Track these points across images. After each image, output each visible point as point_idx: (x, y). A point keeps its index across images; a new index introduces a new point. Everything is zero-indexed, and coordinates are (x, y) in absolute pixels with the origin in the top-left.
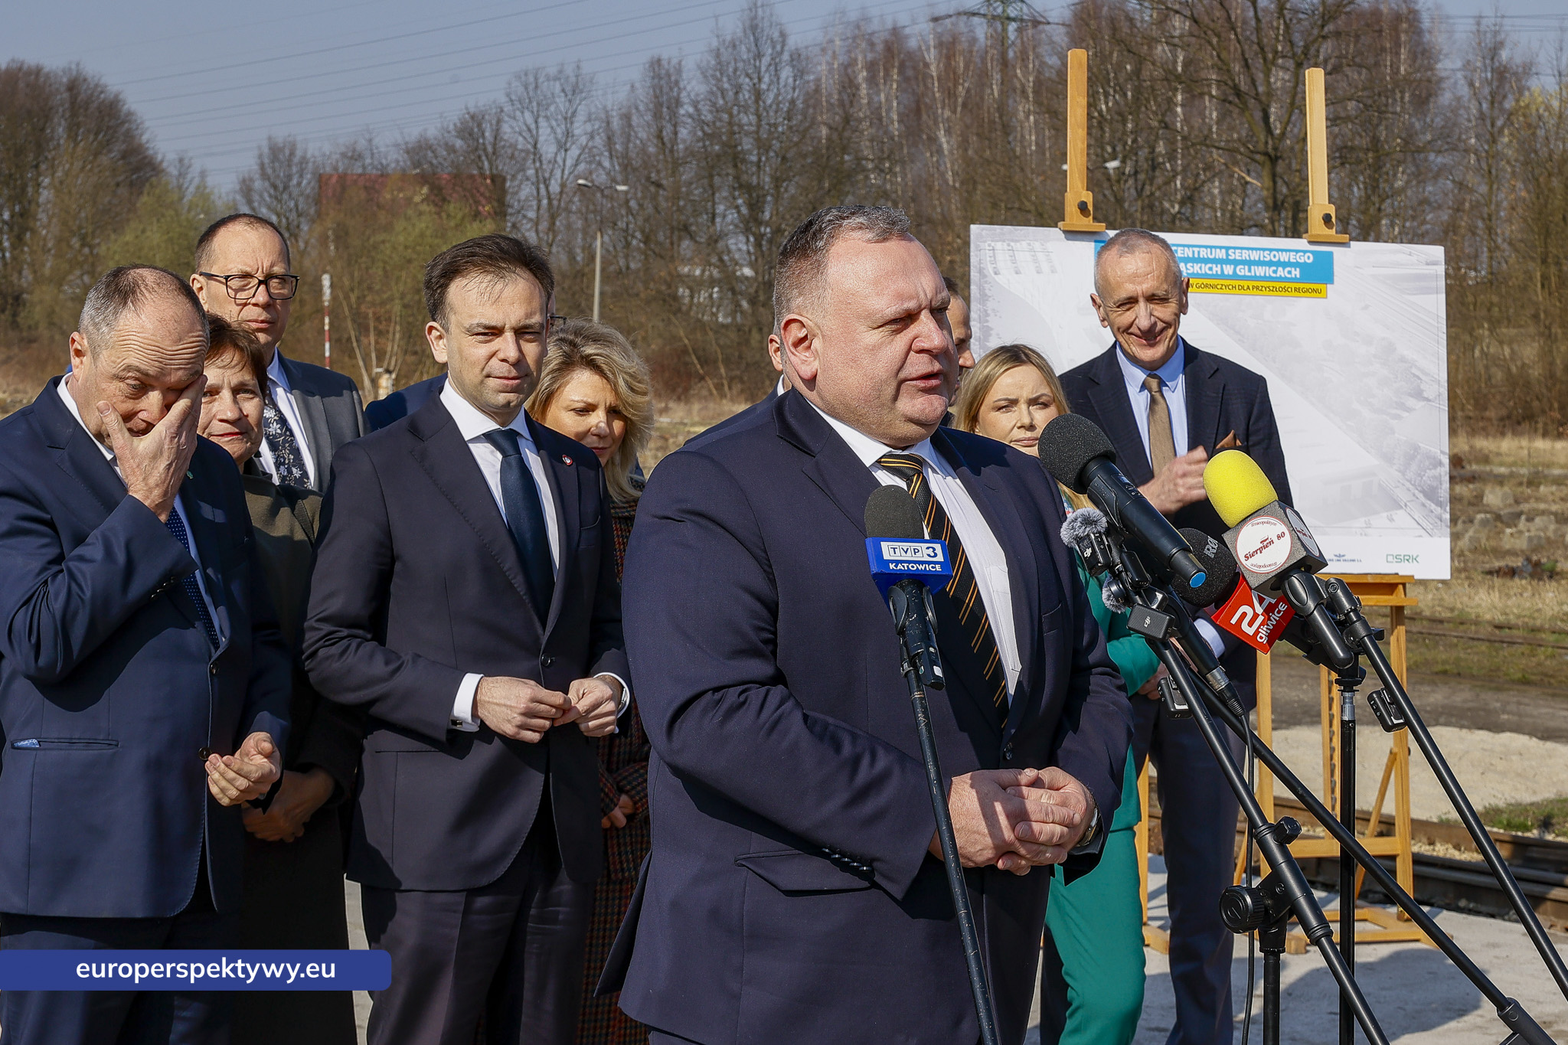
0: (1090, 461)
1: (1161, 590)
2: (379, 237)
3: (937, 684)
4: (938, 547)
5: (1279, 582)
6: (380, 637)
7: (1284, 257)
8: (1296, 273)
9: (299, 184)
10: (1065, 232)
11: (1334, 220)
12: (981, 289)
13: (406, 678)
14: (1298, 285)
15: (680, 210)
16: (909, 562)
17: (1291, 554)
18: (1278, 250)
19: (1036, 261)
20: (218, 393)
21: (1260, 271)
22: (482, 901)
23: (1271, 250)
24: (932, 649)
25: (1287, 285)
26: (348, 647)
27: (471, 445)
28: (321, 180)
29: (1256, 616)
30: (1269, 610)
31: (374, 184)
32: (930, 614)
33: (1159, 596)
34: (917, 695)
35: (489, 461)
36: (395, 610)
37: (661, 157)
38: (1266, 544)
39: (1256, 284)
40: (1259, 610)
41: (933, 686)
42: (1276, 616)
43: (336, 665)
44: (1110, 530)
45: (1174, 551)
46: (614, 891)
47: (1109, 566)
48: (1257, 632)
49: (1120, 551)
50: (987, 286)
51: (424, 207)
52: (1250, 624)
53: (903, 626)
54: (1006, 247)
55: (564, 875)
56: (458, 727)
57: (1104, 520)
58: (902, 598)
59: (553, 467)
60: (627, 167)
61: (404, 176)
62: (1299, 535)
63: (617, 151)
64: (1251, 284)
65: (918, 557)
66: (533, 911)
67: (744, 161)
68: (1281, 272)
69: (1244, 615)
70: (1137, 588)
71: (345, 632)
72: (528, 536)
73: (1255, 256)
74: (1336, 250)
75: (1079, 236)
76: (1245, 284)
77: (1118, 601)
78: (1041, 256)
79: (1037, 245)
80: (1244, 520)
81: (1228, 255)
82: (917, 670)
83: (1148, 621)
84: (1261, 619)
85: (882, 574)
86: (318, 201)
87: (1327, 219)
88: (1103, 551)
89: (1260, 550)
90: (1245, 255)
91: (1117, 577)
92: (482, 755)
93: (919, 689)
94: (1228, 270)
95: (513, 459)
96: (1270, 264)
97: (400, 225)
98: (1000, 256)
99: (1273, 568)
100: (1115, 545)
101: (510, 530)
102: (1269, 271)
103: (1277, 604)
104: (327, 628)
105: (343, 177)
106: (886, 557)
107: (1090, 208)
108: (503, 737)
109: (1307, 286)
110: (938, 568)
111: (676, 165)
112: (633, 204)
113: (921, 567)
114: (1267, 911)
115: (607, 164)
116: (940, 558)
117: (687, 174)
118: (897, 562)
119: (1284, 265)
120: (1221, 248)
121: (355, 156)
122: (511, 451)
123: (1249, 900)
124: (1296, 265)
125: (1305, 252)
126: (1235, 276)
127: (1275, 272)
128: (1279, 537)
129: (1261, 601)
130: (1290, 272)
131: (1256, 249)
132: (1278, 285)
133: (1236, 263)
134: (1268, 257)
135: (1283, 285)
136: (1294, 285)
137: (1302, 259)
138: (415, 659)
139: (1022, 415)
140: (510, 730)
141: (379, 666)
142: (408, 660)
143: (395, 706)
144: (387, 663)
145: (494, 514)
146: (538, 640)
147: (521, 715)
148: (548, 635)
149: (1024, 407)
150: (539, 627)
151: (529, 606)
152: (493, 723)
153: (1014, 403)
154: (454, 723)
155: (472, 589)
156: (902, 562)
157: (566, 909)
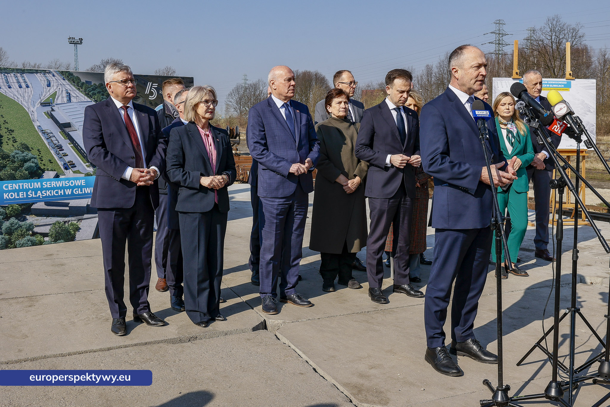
0: (522, 91)
1: (537, 119)
2: (373, 102)
3: (487, 139)
4: (488, 112)
5: (564, 117)
6: (372, 148)
7: (560, 83)
8: (563, 86)
9: (358, 92)
10: (513, 78)
11: (571, 74)
12: (495, 91)
13: (376, 155)
14: (563, 89)
16: (482, 115)
17: (567, 111)
18: (559, 81)
19: (506, 85)
20: (341, 103)
21: (555, 86)
22: (391, 201)
23: (557, 81)
24: (486, 132)
25: (561, 88)
26: (365, 149)
27: (391, 111)
28: (362, 91)
29: (558, 128)
30: (561, 126)
31: (372, 92)
32: (486, 125)
33: (537, 120)
34: (483, 142)
35: (394, 114)
36: (375, 143)
37: (428, 84)
38: (561, 109)
39: (554, 88)
40: (559, 126)
41: (486, 139)
42: (562, 128)
43: (363, 153)
44: (526, 106)
45: (540, 109)
46: (416, 201)
47: (526, 114)
48: (558, 131)
49: (528, 111)
50: (496, 90)
51: (382, 96)
52: (556, 129)
53: (480, 128)
54: (500, 82)
55: (407, 196)
56: (387, 166)
57: (525, 104)
58: (480, 122)
59: (407, 116)
60: (422, 86)
61: (378, 90)
62: (568, 107)
63: (419, 83)
64: (553, 88)
65: (483, 114)
66: (402, 203)
67: (445, 84)
68: (559, 86)
69: (555, 127)
70: (532, 118)
71: (365, 147)
72: (401, 129)
73: (554, 83)
74: (572, 81)
75: (516, 79)
76: (552, 88)
77: (527, 121)
78: (508, 84)
79: (507, 81)
80: (556, 104)
81: (548, 82)
82: (483, 136)
83: (534, 124)
84: (559, 128)
85: (476, 117)
86: (362, 95)
87: (570, 74)
88: (524, 110)
89: (560, 110)
90: (552, 82)
91: (527, 116)
92: (392, 171)
93: (483, 141)
94: (548, 86)
95: (399, 113)
96: (557, 84)
97: (377, 99)
98: (499, 84)
100: (527, 109)
101: (398, 128)
102: (557, 86)
103: (563, 125)
104: (361, 146)
105: (366, 91)
106: (477, 114)
107: (518, 73)
108: (396, 167)
109: (565, 89)
110: (488, 116)
111: (431, 85)
112: (423, 94)
113: (484, 116)
114: (560, 185)
115: (418, 86)
116: (488, 114)
117: (434, 87)
118: (479, 115)
119: (560, 84)
120: (546, 81)
121: (369, 86)
122: (399, 112)
123: (556, 182)
124: (563, 84)
125: (565, 81)
126: (549, 87)
127: (558, 86)
128: (564, 107)
129: (559, 124)
130: (561, 86)
131: (554, 81)
132: (559, 89)
133: (550, 84)
134: (557, 83)
135: (560, 89)
136: (562, 89)
137: (564, 83)
138: (378, 152)
139: (507, 106)
140: (397, 166)
141: (371, 153)
142: (377, 152)
143: (374, 161)
144: (373, 153)
145: (395, 124)
146: (402, 150)
147: (399, 163)
148: (404, 148)
149: (507, 105)
150: (402, 147)
151: (401, 143)
152: (394, 164)
153: (505, 104)
154: (386, 164)
155: (390, 139)
156: (480, 115)
157: (409, 203)
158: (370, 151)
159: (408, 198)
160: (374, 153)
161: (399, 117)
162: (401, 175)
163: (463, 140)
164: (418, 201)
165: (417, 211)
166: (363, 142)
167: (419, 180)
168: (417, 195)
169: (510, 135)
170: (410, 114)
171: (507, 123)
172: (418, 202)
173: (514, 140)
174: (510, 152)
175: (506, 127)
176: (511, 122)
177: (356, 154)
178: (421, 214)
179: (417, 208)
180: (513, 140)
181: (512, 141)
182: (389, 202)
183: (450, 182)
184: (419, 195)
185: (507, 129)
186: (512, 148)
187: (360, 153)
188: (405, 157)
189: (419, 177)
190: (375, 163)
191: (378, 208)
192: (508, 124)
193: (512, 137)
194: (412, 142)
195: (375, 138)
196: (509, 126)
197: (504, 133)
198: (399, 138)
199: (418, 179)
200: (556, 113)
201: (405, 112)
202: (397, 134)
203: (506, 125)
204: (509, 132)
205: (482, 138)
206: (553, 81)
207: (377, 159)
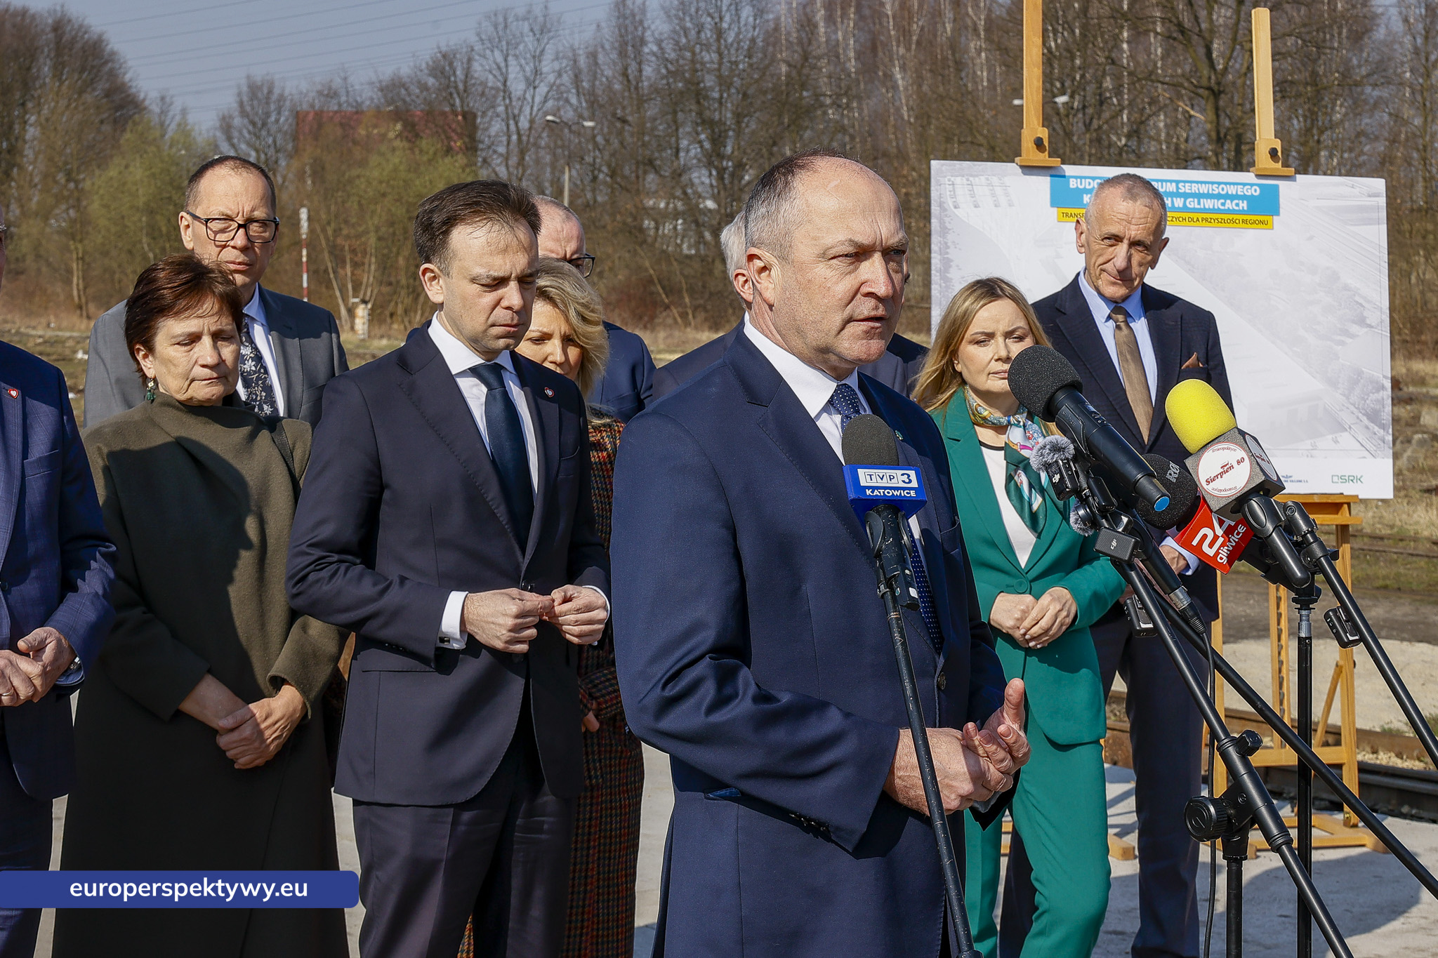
0: (1057, 390)
1: (1127, 513)
2: (355, 172)
4: (912, 473)
5: (1239, 504)
6: (369, 563)
7: (1232, 190)
8: (1244, 205)
9: (277, 121)
10: (1022, 167)
11: (1280, 154)
12: (942, 222)
13: (394, 597)
14: (1245, 217)
15: (644, 145)
16: (885, 488)
17: (1252, 477)
18: (1226, 184)
19: (994, 195)
20: (198, 339)
21: (1209, 204)
22: (466, 816)
23: (1219, 183)
24: (907, 572)
25: (1235, 217)
26: (336, 571)
27: (458, 378)
28: (298, 116)
29: (1216, 538)
30: (1229, 532)
31: (349, 120)
32: (905, 538)
33: (1125, 520)
34: (893, 615)
35: (475, 394)
36: (386, 537)
37: (626, 94)
38: (1227, 469)
39: (1205, 216)
40: (1219, 532)
42: (1235, 538)
43: (326, 588)
44: (1077, 457)
45: (1139, 476)
47: (1077, 491)
48: (1217, 553)
49: (1087, 477)
50: (947, 220)
51: (397, 143)
53: (880, 549)
54: (965, 181)
56: (446, 645)
57: (1072, 447)
58: (877, 523)
59: (535, 400)
60: (593, 103)
61: (378, 113)
62: (1258, 460)
63: (583, 88)
64: (1200, 216)
65: (893, 484)
66: (519, 822)
67: (706, 97)
68: (1229, 205)
69: (1205, 536)
70: (1104, 512)
71: (336, 557)
72: (510, 466)
73: (1204, 189)
74: (1282, 184)
75: (1035, 171)
76: (1195, 216)
77: (1085, 525)
78: (999, 191)
79: (995, 180)
80: (1205, 447)
81: (1178, 188)
82: (893, 591)
83: (1114, 543)
84: (1221, 540)
85: (859, 500)
86: (295, 138)
87: (1273, 153)
88: (1071, 477)
89: (1221, 474)
90: (1195, 188)
91: (1083, 502)
94: (1179, 202)
95: (498, 392)
96: (1219, 196)
97: (374, 159)
98: (959, 191)
99: (1233, 492)
100: (1083, 471)
101: (493, 460)
102: (1217, 204)
103: (1236, 527)
104: (318, 553)
105: (319, 114)
106: (863, 483)
107: (1046, 143)
108: (492, 650)
109: (1254, 218)
110: (913, 493)
111: (641, 101)
112: (599, 139)
113: (896, 493)
114: (1229, 820)
115: (574, 100)
116: (915, 484)
117: (652, 110)
118: (873, 488)
119: (1233, 197)
120: (1171, 181)
121: (331, 94)
122: (495, 383)
123: (1212, 809)
124: (1243, 197)
125: (1252, 185)
126: (1185, 209)
127: (1223, 204)
128: (1238, 462)
129: (1221, 523)
130: (1237, 205)
131: (1205, 183)
132: (1226, 217)
133: (1186, 196)
134: (1216, 190)
135: (1231, 217)
136: (1241, 217)
137: (1249, 192)
138: (403, 580)
139: (999, 347)
140: (499, 645)
141: (367, 588)
142: (396, 580)
143: (386, 625)
144: (375, 584)
145: (479, 445)
146: (518, 567)
147: (510, 631)
148: (527, 561)
149: (1000, 339)
150: (519, 553)
151: (511, 535)
152: (482, 637)
153: (991, 336)
154: (442, 640)
155: (456, 520)
156: (878, 488)
157: (551, 819)
158: (361, 576)
159: (548, 799)
160: (380, 587)
161: (499, 407)
162: (516, 686)
163: (808, 588)
164: (592, 797)
165: (588, 848)
166: (326, 532)
167: (596, 698)
168: (589, 770)
169: (1022, 479)
170: (549, 393)
171: (1004, 420)
172: (591, 805)
173: (1040, 499)
174: (1023, 559)
175: (1000, 440)
176: (1021, 418)
177: (295, 591)
178: (610, 858)
179: (589, 834)
180: (1037, 502)
181: (1030, 505)
182: (455, 823)
183: (751, 787)
184: (595, 769)
185: (1006, 448)
186: (1031, 538)
187: (310, 586)
188: (534, 600)
189: (595, 686)
190: (388, 633)
191: (404, 848)
192: (1009, 423)
193: (1031, 486)
194: (562, 525)
195: (385, 512)
196: (1016, 436)
197: (996, 465)
198: (501, 512)
199: (590, 695)
200: (1205, 486)
201: (523, 385)
202: (493, 492)
203: (1000, 429)
204: (1016, 463)
205: (889, 596)
206: (1202, 183)
207: (395, 614)
